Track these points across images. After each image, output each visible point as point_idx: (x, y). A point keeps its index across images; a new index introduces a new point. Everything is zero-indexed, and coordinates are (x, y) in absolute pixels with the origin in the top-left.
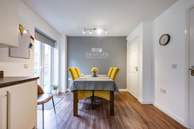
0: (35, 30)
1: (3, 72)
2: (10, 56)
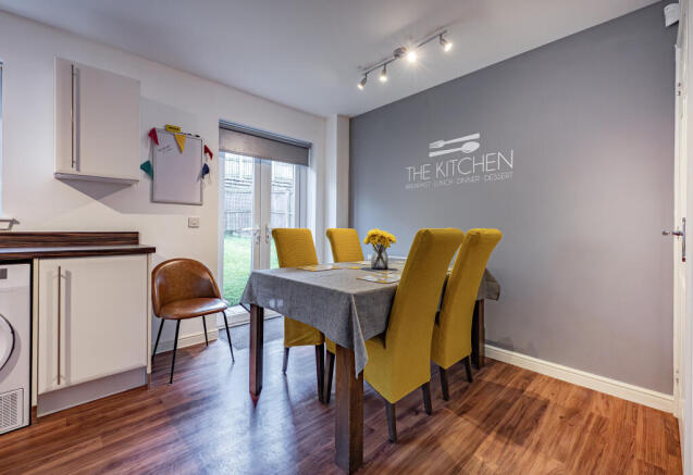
0: (221, 128)
1: (137, 233)
2: (153, 201)
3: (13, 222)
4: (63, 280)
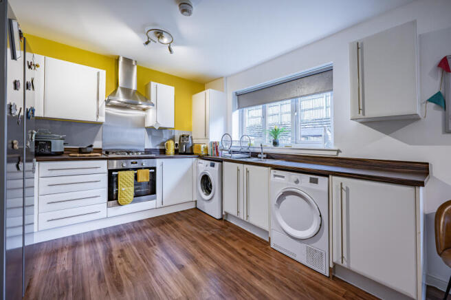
2: (446, 132)
3: (338, 151)
4: (344, 193)
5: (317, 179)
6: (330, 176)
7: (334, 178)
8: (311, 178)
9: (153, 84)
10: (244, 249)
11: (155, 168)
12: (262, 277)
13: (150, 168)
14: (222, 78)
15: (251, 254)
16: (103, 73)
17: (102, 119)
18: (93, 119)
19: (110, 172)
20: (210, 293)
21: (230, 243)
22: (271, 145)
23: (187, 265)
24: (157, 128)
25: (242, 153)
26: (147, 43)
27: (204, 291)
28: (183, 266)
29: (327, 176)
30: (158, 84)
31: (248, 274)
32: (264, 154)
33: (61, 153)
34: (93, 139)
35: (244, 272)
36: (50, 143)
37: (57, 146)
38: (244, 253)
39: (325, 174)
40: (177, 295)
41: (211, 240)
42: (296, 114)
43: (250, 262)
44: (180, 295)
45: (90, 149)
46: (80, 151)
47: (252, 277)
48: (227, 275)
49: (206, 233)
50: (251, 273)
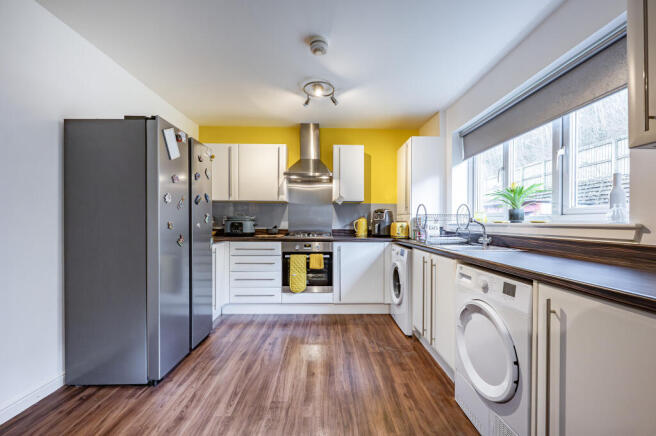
3: (641, 230)
5: (514, 287)
6: (535, 283)
7: (542, 287)
8: (506, 284)
9: (336, 148)
10: (407, 386)
11: (331, 254)
12: (397, 429)
13: (325, 253)
14: (437, 113)
15: (410, 395)
16: (283, 147)
17: (284, 198)
18: (274, 198)
19: (284, 254)
20: (314, 413)
21: (395, 371)
22: (506, 220)
23: (319, 375)
24: (340, 203)
25: (460, 235)
26: (307, 103)
27: (310, 408)
28: (314, 374)
29: (530, 282)
30: (342, 146)
31: (380, 416)
32: (488, 236)
33: (252, 235)
34: (281, 219)
35: (377, 413)
36: (241, 225)
37: (248, 227)
38: (401, 391)
39: (528, 278)
40: (283, 398)
41: (372, 359)
42: (561, 152)
43: (398, 404)
44: (286, 400)
45: (275, 231)
46: (267, 232)
47: (383, 423)
48: (351, 406)
49: (373, 348)
50: (386, 418)
